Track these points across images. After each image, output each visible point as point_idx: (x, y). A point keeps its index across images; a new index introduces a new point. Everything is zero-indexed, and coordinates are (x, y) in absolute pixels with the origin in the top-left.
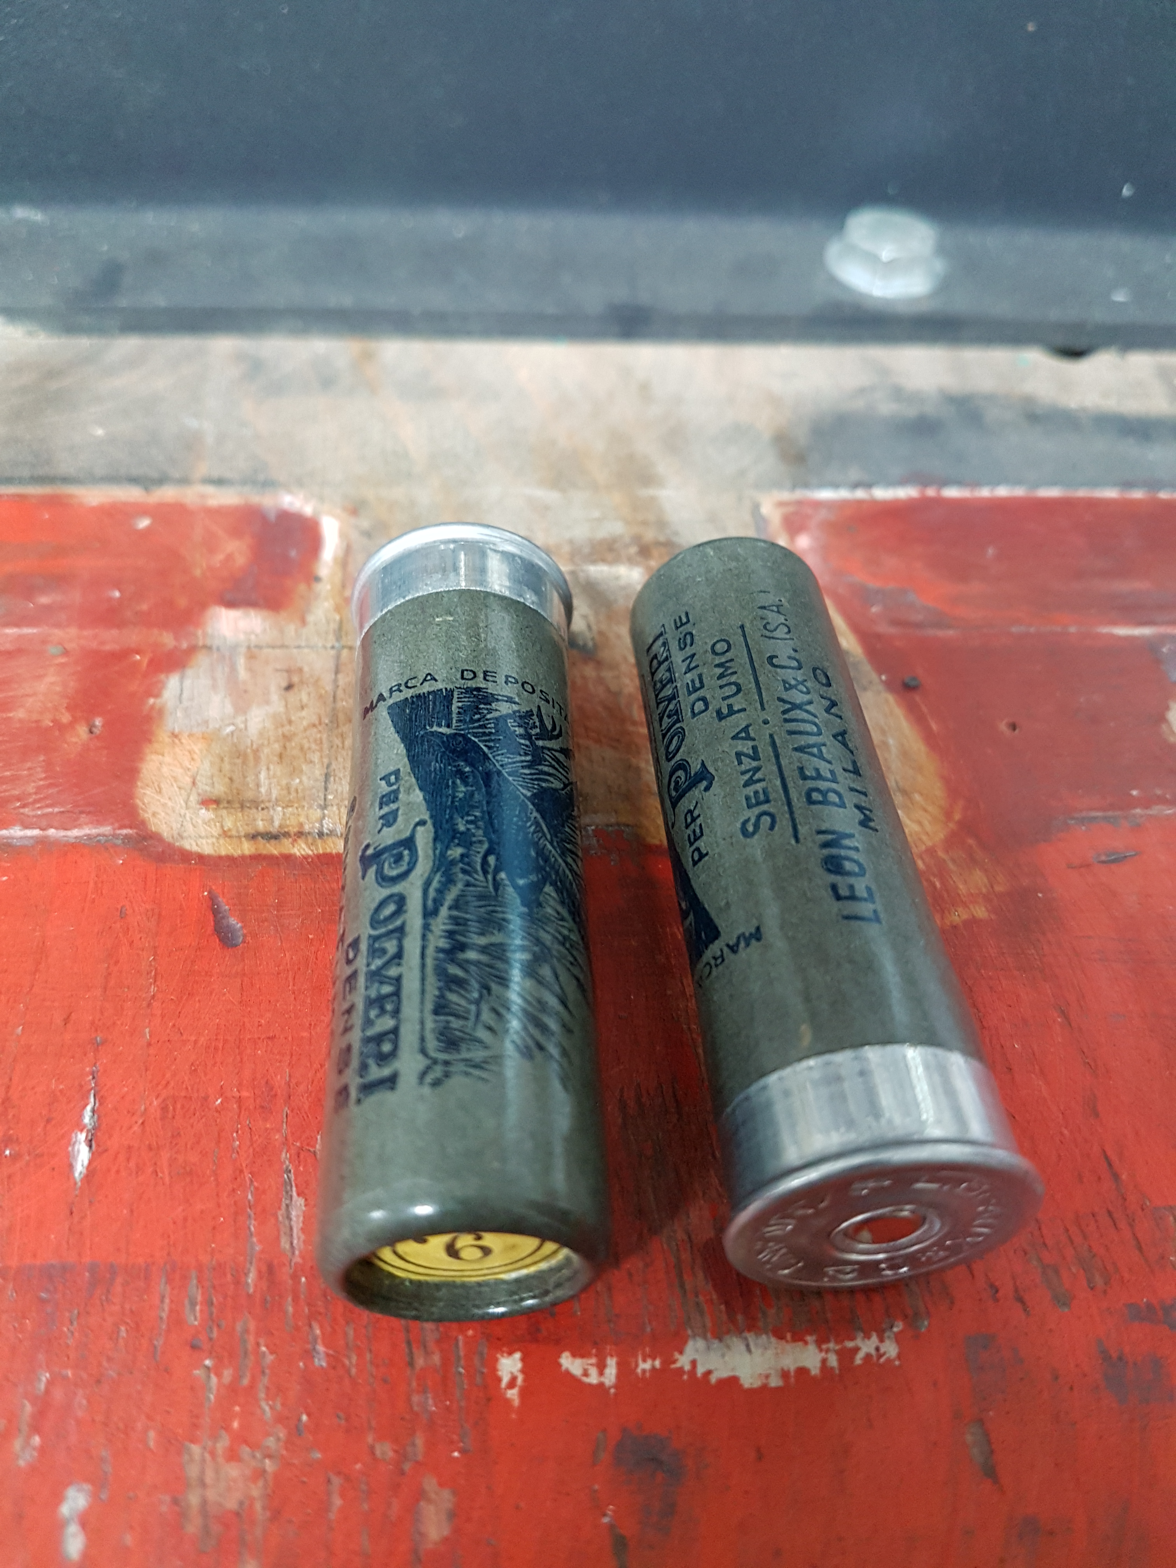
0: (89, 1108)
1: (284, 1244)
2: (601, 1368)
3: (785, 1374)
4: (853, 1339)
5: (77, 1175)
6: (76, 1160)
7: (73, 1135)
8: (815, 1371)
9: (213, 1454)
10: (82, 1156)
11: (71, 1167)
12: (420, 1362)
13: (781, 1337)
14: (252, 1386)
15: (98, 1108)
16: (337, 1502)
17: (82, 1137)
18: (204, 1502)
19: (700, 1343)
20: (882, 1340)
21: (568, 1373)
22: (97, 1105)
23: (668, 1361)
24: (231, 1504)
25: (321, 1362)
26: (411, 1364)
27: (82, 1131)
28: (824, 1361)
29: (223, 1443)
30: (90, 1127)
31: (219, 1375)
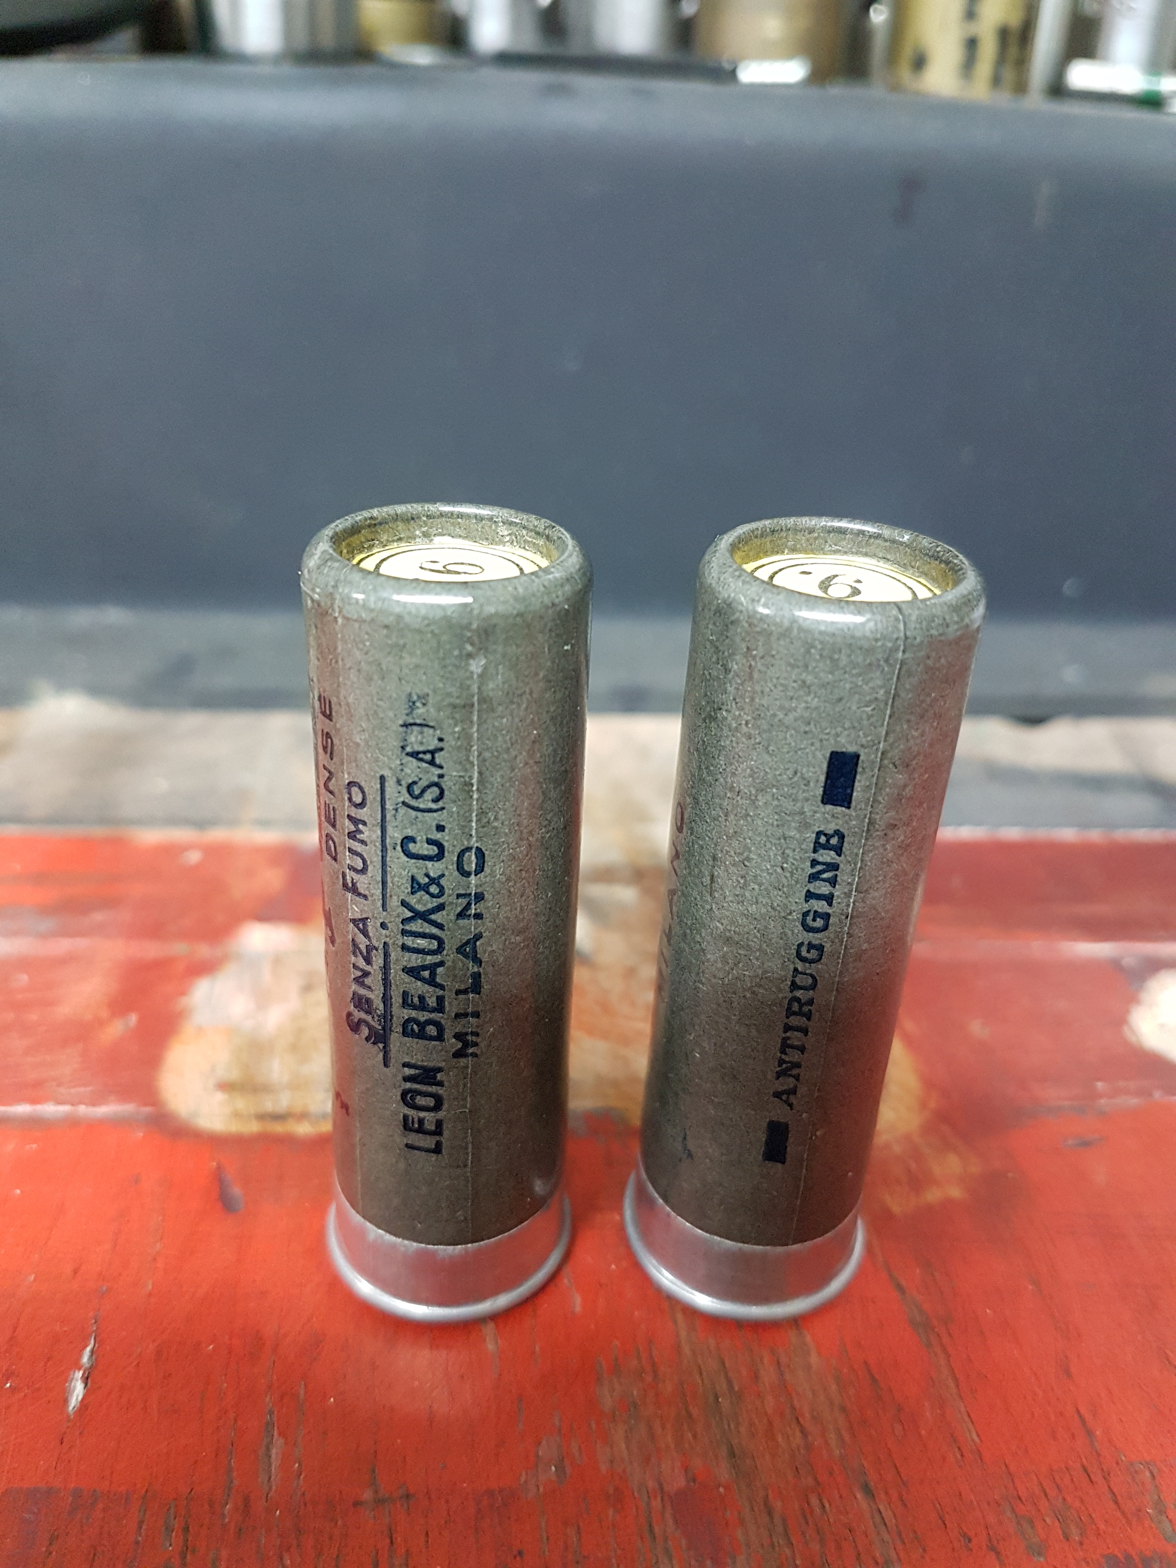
0: (89, 1349)
1: (262, 1479)
5: (71, 1408)
6: (72, 1395)
7: (72, 1373)
10: (78, 1390)
11: (66, 1401)
15: (96, 1351)
17: (79, 1374)
22: (97, 1345)
27: (79, 1369)
30: (87, 1366)
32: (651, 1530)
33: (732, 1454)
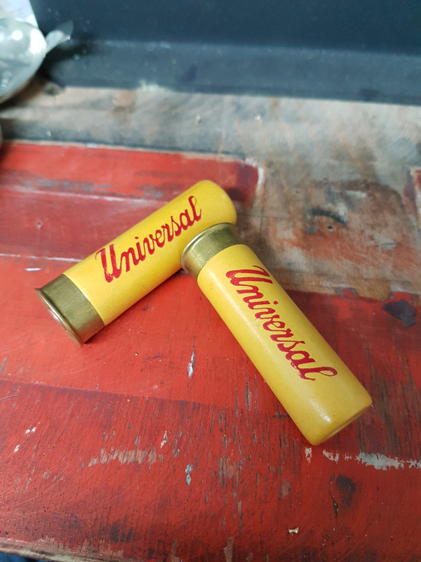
0: (193, 356)
1: (246, 405)
2: (334, 456)
3: (388, 467)
4: (409, 460)
5: (190, 376)
6: (189, 371)
7: (188, 364)
8: (397, 467)
9: (226, 462)
10: (191, 370)
11: (188, 373)
12: (283, 446)
13: (388, 456)
14: (237, 445)
15: (195, 357)
16: (259, 480)
18: (223, 475)
19: (364, 454)
20: (418, 462)
21: (325, 456)
22: (195, 355)
23: (354, 457)
24: (230, 476)
25: (256, 441)
26: (281, 446)
27: (191, 363)
28: (400, 465)
29: (228, 459)
30: (193, 362)
31: (228, 440)
32: (360, 436)
33: (386, 415)
